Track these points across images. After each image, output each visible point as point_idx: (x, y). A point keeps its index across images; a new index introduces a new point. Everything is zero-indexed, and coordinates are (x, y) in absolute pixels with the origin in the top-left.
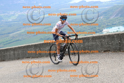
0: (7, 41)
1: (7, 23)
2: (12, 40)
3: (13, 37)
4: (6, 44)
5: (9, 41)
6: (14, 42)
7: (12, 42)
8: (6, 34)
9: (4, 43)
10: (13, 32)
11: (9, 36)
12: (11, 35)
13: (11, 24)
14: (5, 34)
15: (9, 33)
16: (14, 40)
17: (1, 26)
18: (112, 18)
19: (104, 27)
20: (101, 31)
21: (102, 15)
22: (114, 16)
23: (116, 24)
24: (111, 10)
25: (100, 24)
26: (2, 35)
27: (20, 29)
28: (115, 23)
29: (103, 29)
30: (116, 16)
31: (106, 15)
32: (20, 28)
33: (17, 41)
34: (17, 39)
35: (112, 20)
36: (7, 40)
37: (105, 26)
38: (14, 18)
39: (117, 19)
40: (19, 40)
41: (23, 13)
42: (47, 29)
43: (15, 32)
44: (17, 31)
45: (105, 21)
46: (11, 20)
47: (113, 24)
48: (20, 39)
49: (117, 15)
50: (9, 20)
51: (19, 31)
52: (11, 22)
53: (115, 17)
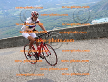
0: (13, 32)
1: (13, 16)
2: (17, 30)
3: (18, 28)
4: (13, 34)
5: (15, 31)
8: (13, 26)
9: (11, 33)
11: (15, 27)
12: (16, 26)
13: (16, 18)
14: (11, 26)
15: (15, 25)
16: (19, 31)
17: (9, 19)
18: (99, 11)
19: (93, 19)
20: (91, 22)
21: (91, 8)
22: (101, 9)
23: (103, 16)
24: (99, 4)
26: (10, 26)
28: (102, 15)
29: (92, 21)
30: (103, 9)
31: (95, 9)
35: (100, 13)
36: (13, 30)
37: (93, 18)
39: (104, 11)
45: (93, 13)
46: (16, 15)
47: (100, 16)
49: (104, 8)
50: (14, 15)
53: (103, 10)
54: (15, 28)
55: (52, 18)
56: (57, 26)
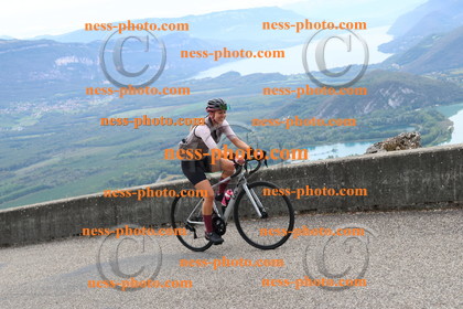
0: (7, 192)
1: (8, 136)
2: (22, 187)
3: (27, 179)
6: (28, 192)
7: (22, 195)
8: (6, 170)
10: (25, 165)
11: (14, 175)
12: (21, 173)
13: (22, 140)
15: (15, 168)
16: (29, 188)
19: (292, 147)
21: (287, 112)
22: (321, 115)
23: (325, 139)
24: (313, 99)
25: (281, 138)
27: (48, 156)
28: (323, 135)
30: (325, 115)
31: (298, 113)
32: (48, 152)
33: (38, 189)
34: (39, 184)
35: (315, 127)
36: (7, 187)
37: (293, 143)
38: (29, 122)
40: (44, 188)
41: (55, 107)
42: (129, 154)
43: (31, 164)
44: (38, 162)
45: (293, 128)
46: (20, 129)
47: (317, 139)
48: (49, 184)
49: (328, 113)
50: (14, 129)
51: (44, 159)
52: (21, 134)
53: (324, 119)
54: (14, 179)
55: (150, 143)
56: (169, 173)
